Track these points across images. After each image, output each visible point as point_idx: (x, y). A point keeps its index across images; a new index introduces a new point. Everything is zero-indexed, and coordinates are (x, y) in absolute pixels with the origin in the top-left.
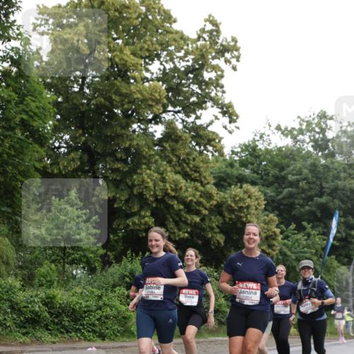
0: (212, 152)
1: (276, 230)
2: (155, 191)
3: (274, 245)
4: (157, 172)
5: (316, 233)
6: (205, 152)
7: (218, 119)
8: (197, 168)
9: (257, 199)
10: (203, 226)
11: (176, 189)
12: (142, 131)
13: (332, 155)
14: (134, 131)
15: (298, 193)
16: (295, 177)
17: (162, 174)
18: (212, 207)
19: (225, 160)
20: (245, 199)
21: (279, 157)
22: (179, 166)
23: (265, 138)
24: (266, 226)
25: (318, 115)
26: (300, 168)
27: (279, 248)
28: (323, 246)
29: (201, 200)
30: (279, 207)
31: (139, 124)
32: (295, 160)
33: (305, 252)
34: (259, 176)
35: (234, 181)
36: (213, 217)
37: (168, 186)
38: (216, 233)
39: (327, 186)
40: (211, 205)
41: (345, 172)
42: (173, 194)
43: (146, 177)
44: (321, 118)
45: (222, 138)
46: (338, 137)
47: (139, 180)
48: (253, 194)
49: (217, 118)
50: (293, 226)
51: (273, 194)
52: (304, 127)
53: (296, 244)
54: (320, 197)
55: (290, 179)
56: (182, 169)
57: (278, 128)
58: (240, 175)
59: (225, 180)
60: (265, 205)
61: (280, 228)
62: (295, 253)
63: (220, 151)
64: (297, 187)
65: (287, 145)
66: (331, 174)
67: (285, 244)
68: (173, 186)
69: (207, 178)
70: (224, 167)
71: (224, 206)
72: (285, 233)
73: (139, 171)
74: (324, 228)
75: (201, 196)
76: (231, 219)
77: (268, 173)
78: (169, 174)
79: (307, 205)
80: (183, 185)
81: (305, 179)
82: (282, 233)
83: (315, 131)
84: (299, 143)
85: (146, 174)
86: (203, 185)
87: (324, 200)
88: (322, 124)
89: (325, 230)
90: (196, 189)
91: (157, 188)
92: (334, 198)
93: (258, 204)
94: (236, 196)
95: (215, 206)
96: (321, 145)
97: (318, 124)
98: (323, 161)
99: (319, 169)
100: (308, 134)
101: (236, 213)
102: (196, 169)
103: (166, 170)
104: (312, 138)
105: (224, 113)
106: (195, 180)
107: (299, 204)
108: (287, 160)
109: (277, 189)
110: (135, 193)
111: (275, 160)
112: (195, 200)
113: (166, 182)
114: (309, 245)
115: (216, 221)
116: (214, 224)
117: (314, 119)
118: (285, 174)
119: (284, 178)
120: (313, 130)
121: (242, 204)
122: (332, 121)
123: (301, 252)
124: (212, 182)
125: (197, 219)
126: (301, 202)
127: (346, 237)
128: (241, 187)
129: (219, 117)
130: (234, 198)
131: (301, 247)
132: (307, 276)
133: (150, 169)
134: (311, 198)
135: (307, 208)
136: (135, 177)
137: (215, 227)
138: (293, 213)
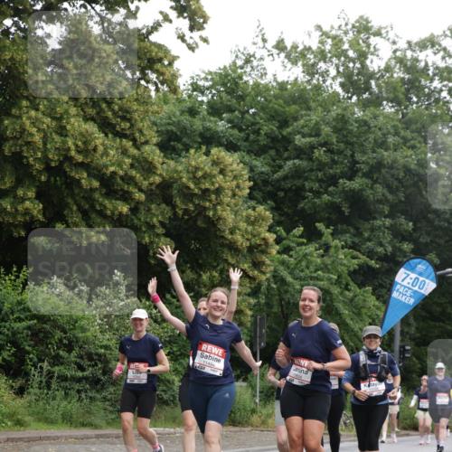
0: (156, 84)
1: (267, 235)
2: (45, 150)
3: (263, 263)
4: (49, 115)
5: (339, 245)
6: (143, 82)
7: (171, 21)
8: (127, 112)
9: (235, 177)
10: (136, 221)
11: (87, 150)
12: (21, 34)
13: (376, 102)
14: (6, 32)
15: (312, 170)
16: (308, 140)
17: (59, 119)
18: (153, 187)
19: (180, 101)
20: (214, 176)
21: (281, 101)
22: (93, 107)
23: (255, 63)
24: (250, 228)
25: (354, 26)
26: (317, 123)
27: (272, 268)
28: (352, 269)
29: (134, 172)
30: (276, 195)
31: (16, 19)
32: (309, 109)
33: (317, 279)
34: (242, 135)
35: (195, 142)
36: (153, 206)
37: (70, 143)
38: (158, 235)
39: (364, 159)
40: (151, 184)
41: (397, 134)
42: (80, 158)
43: (28, 123)
44: (359, 32)
45: (175, 58)
46: (388, 69)
47: (14, 129)
48: (230, 168)
49: (167, 19)
50: (299, 230)
51: (265, 169)
52: (328, 47)
53: (304, 263)
54: (350, 179)
55: (296, 142)
56: (98, 113)
57: (280, 46)
58: (208, 129)
59: (178, 139)
60: (250, 188)
61: (275, 233)
62: (300, 279)
63: (172, 82)
64: (311, 159)
65: (296, 79)
66: (371, 137)
67: (283, 263)
68: (80, 143)
69: (145, 132)
70: (178, 113)
71: (175, 186)
72: (284, 242)
73: (14, 111)
74: (355, 236)
75: (132, 166)
76: (186, 211)
77: (259, 129)
78: (72, 120)
79: (326, 192)
80: (98, 142)
81: (325, 144)
82: (278, 241)
83: (347, 57)
84: (317, 76)
85: (29, 118)
86: (136, 145)
87: (356, 184)
88: (361, 41)
89: (356, 240)
90: (125, 152)
91: (49, 146)
92: (375, 182)
93: (238, 186)
94: (197, 169)
95: (158, 186)
96: (356, 82)
97: (354, 44)
98: (359, 113)
99: (350, 128)
100: (335, 60)
101: (197, 202)
102: (125, 115)
103: (67, 112)
104: (341, 69)
105: (181, 10)
106: (121, 135)
107: (311, 190)
108: (294, 107)
109: (274, 161)
110: (7, 152)
111: (271, 105)
112: (121, 173)
113: (66, 136)
114: (326, 266)
115: (159, 213)
116: (155, 219)
117: (346, 33)
118: (290, 134)
119: (287, 141)
120: (344, 53)
121: (207, 185)
122: (377, 38)
123: (312, 278)
124: (155, 140)
125: (125, 209)
126: (316, 186)
127: (393, 254)
128: (207, 153)
129: (171, 17)
130: (194, 173)
131: (312, 268)
132: (373, 348)
133: (37, 110)
134: (333, 180)
135: (326, 197)
136: (6, 122)
137: (158, 224)
138: (302, 205)
